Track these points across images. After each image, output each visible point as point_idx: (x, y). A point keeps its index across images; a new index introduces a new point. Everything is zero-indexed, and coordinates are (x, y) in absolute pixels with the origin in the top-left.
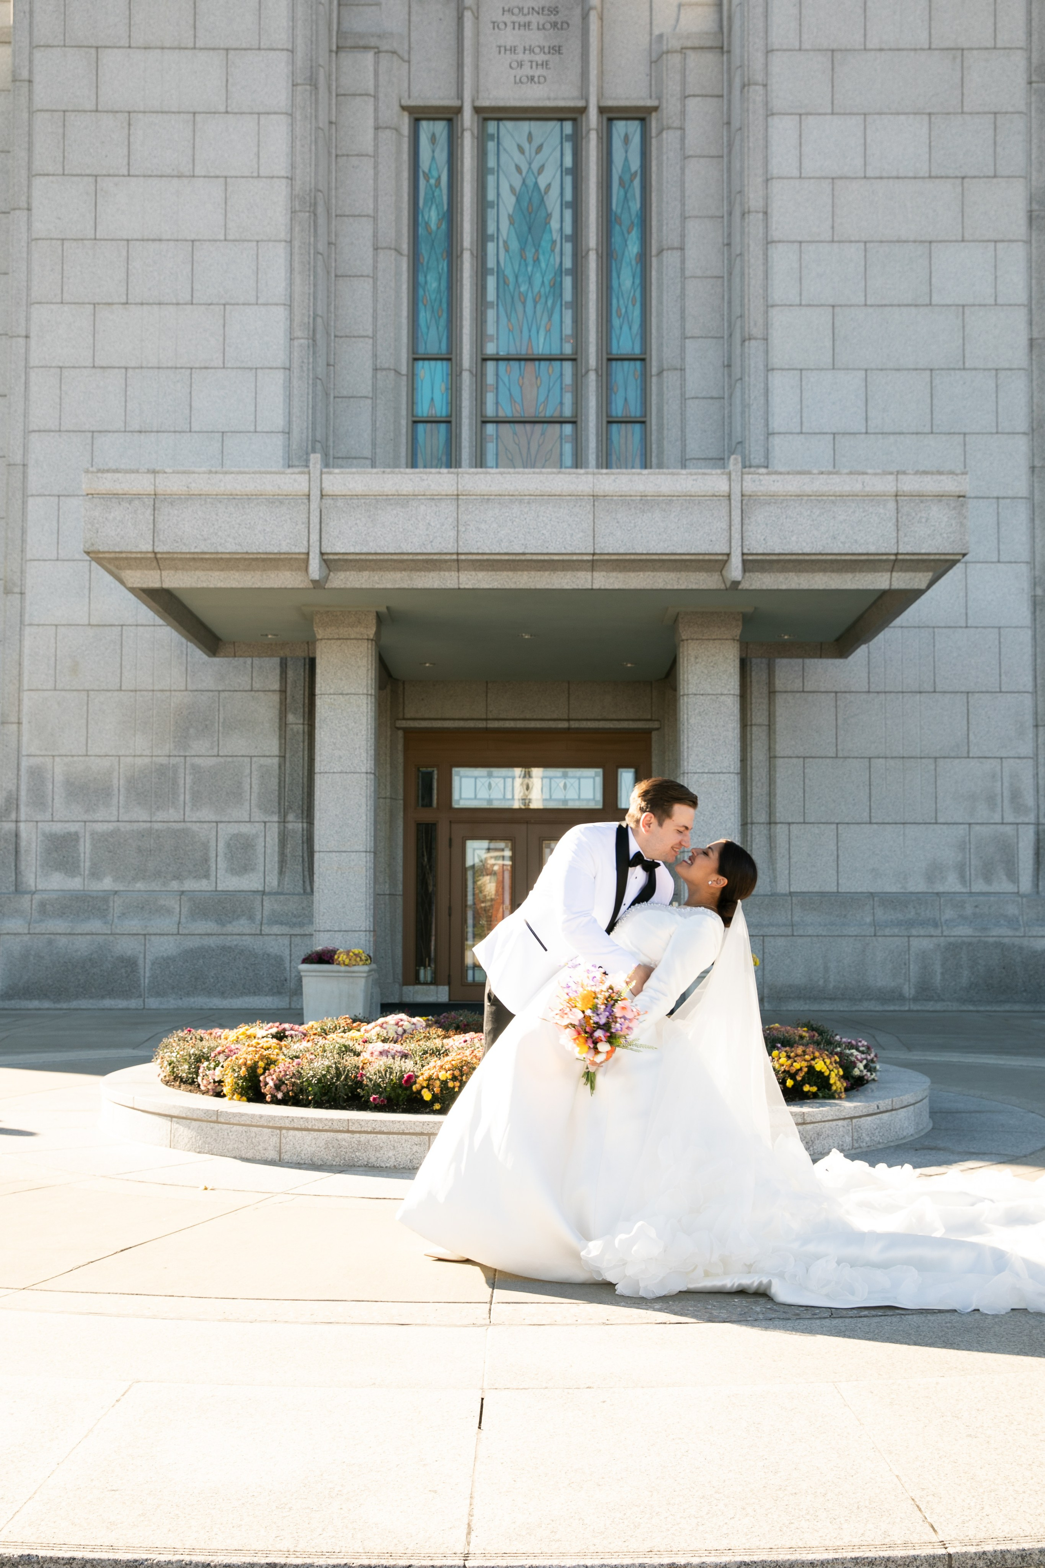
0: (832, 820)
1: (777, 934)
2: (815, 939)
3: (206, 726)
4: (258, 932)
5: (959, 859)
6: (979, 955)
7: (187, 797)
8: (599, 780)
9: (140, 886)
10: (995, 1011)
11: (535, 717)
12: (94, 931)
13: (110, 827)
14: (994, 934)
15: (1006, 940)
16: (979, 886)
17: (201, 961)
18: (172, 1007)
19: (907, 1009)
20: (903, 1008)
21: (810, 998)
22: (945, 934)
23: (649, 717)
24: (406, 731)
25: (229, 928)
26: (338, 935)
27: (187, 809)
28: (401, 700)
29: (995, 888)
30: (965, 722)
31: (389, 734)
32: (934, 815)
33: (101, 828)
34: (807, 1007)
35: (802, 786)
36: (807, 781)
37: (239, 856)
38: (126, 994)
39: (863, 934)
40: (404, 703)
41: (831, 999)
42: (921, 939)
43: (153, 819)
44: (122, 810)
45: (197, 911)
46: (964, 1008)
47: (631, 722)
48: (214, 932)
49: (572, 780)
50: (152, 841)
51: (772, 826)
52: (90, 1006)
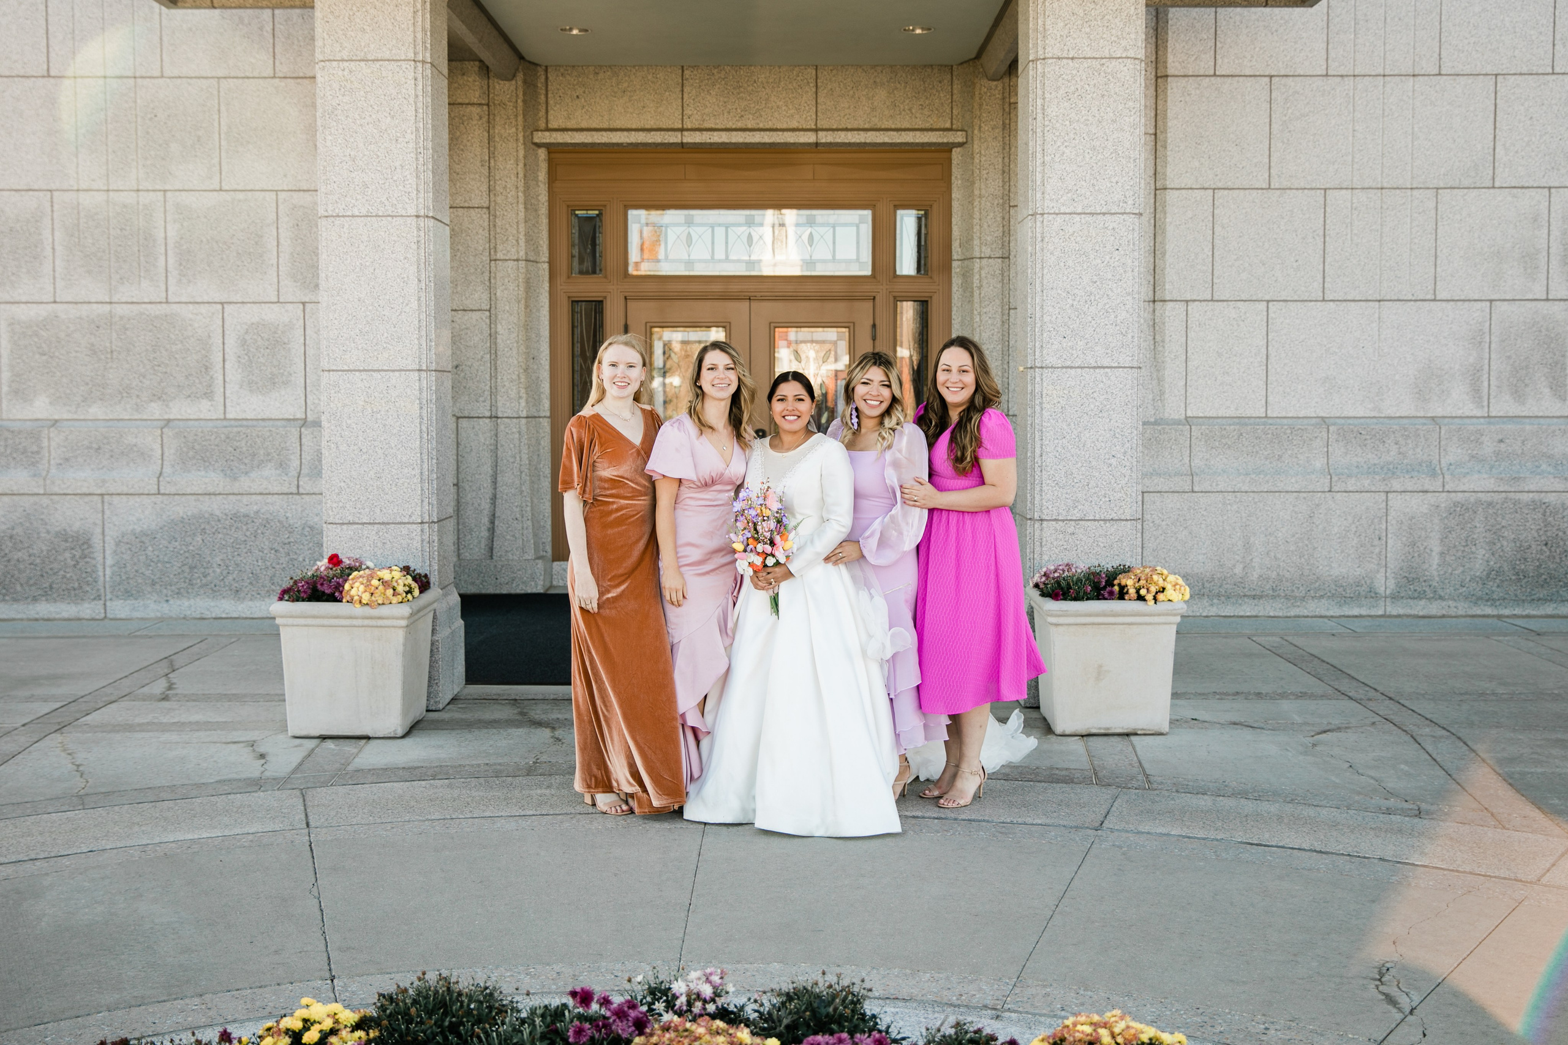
0: (1260, 296)
1: (1166, 488)
2: (1230, 496)
3: (199, 138)
4: (294, 490)
5: (1471, 360)
6: (1504, 523)
7: (171, 261)
8: (866, 229)
9: (96, 411)
10: (1528, 616)
11: (761, 126)
12: (15, 489)
13: (43, 311)
14: (1532, 487)
15: (1551, 498)
16: (1504, 406)
17: (199, 538)
18: (152, 615)
19: (1380, 612)
20: (1373, 612)
21: (1219, 596)
22: (1447, 488)
23: (948, 125)
24: (551, 148)
25: (244, 484)
26: (367, 531)
27: (172, 281)
28: (543, 97)
29: (1531, 408)
30: (1491, 126)
31: (521, 153)
32: (1431, 287)
33: (24, 313)
34: (1213, 611)
35: (1210, 238)
36: (1218, 229)
37: (262, 360)
38: (75, 592)
39: (1311, 488)
40: (547, 103)
41: (1254, 597)
42: (1408, 496)
43: (115, 299)
44: (60, 284)
45: (191, 454)
46: (1478, 611)
47: (918, 133)
48: (220, 490)
49: (822, 230)
50: (114, 335)
51: (1158, 305)
52: (13, 615)
